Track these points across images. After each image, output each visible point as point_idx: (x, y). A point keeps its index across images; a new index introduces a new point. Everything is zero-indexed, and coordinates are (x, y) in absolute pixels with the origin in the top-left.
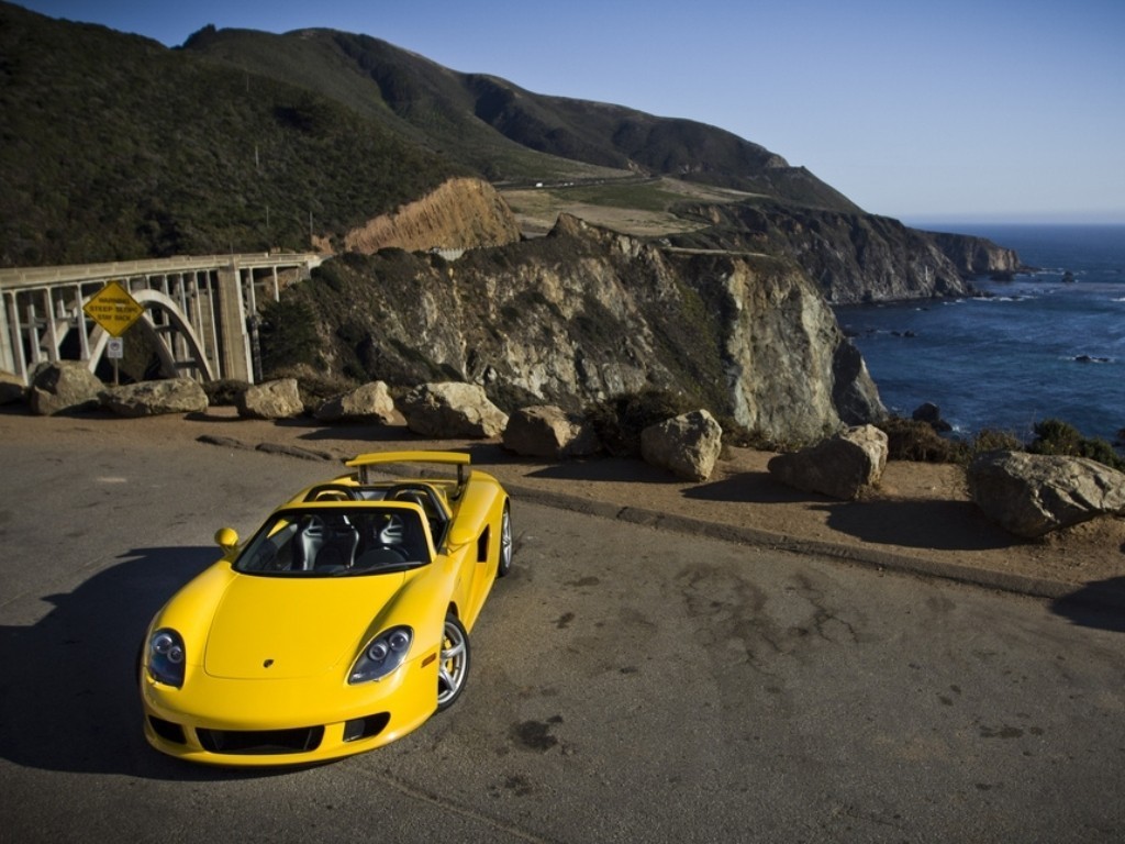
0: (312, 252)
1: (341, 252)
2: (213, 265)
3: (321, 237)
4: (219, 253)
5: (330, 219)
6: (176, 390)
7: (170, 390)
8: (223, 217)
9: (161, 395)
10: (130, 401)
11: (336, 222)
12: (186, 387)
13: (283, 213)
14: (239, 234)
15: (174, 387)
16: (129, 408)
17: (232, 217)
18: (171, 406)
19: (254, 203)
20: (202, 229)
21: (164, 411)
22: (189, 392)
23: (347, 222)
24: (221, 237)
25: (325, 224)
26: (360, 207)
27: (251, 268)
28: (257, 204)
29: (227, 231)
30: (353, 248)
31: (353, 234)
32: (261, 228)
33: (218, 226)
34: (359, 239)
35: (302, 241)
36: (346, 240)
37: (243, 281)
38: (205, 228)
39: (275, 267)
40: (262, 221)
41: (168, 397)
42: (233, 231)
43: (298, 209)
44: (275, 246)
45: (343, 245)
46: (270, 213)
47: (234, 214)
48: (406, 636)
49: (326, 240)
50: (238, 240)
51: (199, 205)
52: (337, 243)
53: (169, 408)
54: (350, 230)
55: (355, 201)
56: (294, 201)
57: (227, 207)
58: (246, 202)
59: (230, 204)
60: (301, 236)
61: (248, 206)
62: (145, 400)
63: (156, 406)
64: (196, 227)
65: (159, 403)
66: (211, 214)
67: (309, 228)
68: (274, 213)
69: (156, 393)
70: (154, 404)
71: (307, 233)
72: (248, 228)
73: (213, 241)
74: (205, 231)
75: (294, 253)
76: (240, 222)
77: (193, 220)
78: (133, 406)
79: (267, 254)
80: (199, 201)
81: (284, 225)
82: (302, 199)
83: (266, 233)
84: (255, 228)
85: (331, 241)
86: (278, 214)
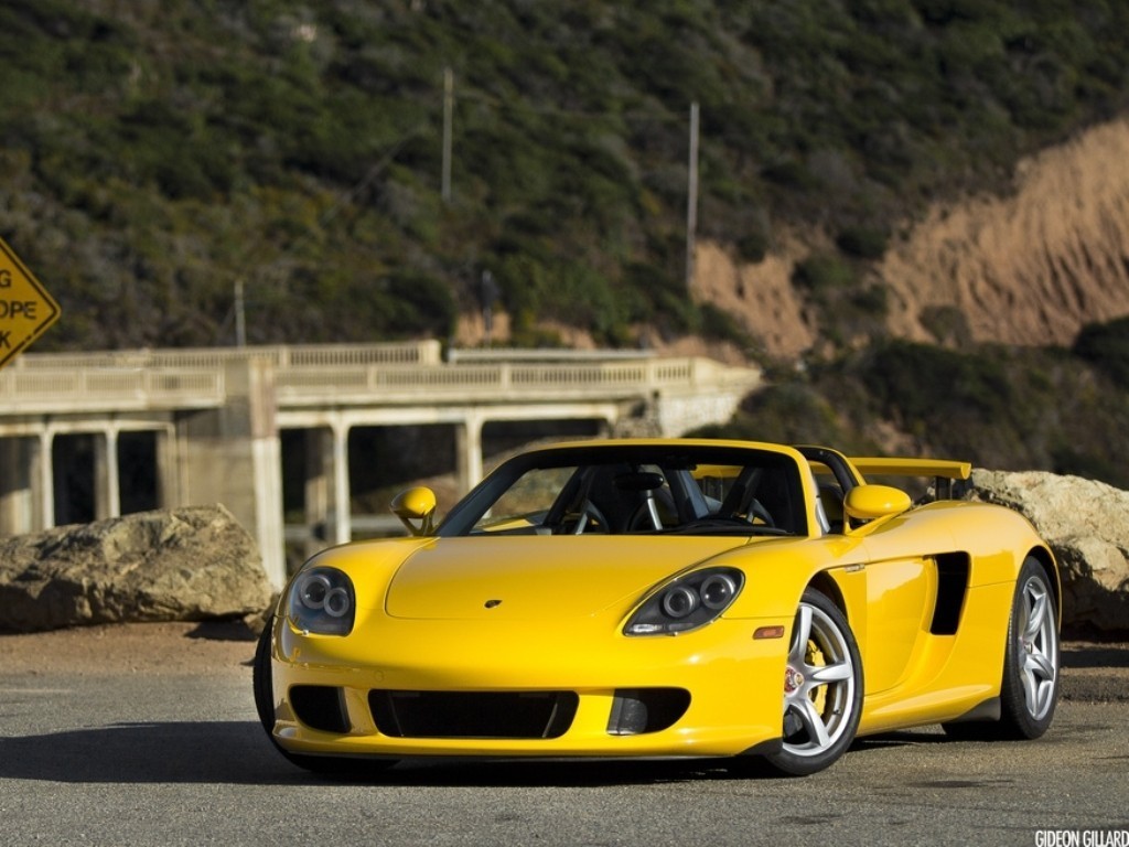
0: (690, 343)
1: (859, 342)
2: (140, 399)
3: (749, 251)
4: (171, 338)
5: (802, 147)
6: (173, 542)
7: (154, 540)
8: (200, 132)
9: (126, 559)
10: (28, 576)
11: (836, 164)
12: (204, 534)
13: (532, 112)
14: (283, 232)
15: (167, 534)
16: (23, 594)
17: (248, 136)
18: (154, 591)
19: (372, 53)
20: (83, 203)
21: (133, 608)
22: (213, 549)
23: (903, 162)
24: (185, 251)
25: (776, 176)
26: (984, 70)
27: (342, 423)
28: (393, 57)
29: (220, 214)
30: (928, 319)
31: (937, 233)
32: (407, 194)
33: (172, 187)
34: (968, 266)
35: (635, 272)
36: (893, 269)
37: (293, 501)
38: (102, 196)
39: (475, 420)
40: (415, 156)
41: (148, 564)
42: (254, 214)
43: (620, 89)
44: (479, 300)
45: (872, 304)
46: (461, 109)
47: (264, 115)
48: (732, 587)
49: (772, 272)
50: (280, 269)
51: (74, 65)
52: (833, 293)
53: (147, 600)
54: (915, 213)
55: (956, 38)
56: (599, 39)
57: (227, 80)
58: (329, 49)
59: (244, 63)
60: (628, 248)
61: (340, 74)
62: (75, 570)
63: (108, 592)
64: (58, 192)
65: (117, 580)
66: (141, 120)
67: (675, 201)
68: (483, 113)
69: (108, 550)
70: (102, 582)
71: (665, 228)
72: (336, 198)
73: (141, 274)
74: (103, 216)
75: (585, 348)
76: (288, 163)
77: (38, 151)
78: (35, 590)
79: (430, 349)
80: (78, 45)
81: (539, 178)
82: (650, 26)
83: (432, 230)
84: (374, 199)
85: (802, 276)
86: (505, 113)
